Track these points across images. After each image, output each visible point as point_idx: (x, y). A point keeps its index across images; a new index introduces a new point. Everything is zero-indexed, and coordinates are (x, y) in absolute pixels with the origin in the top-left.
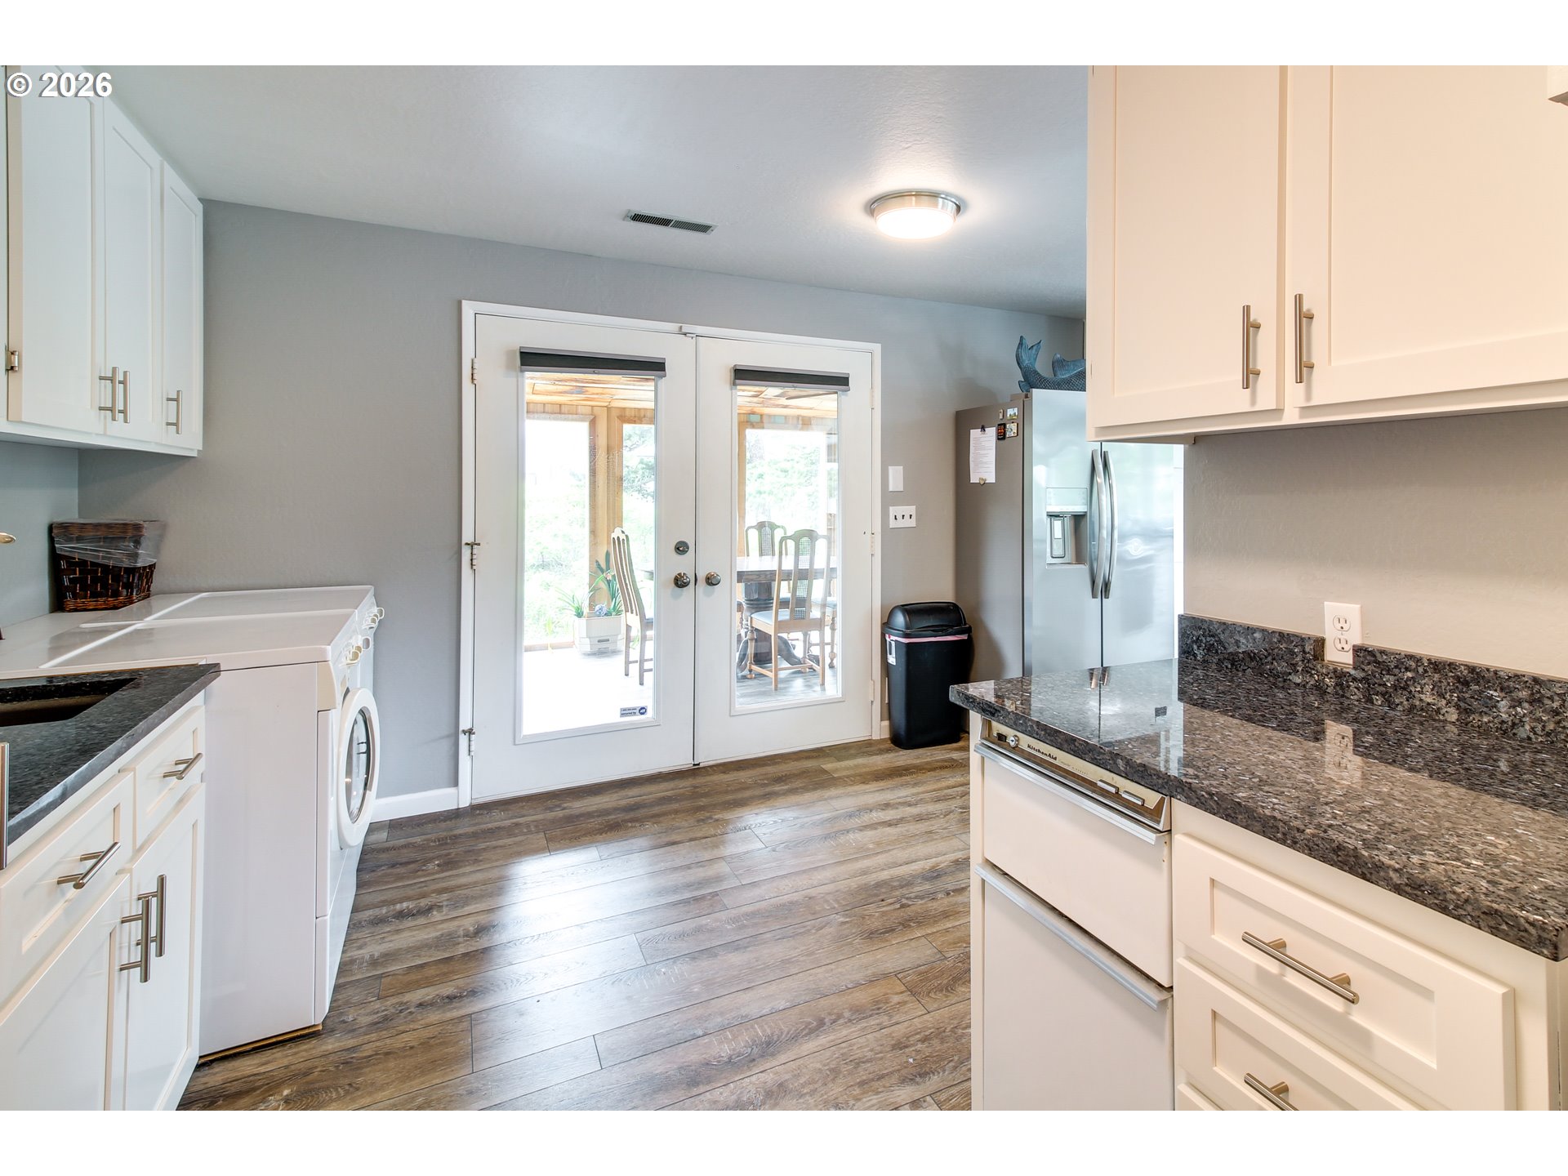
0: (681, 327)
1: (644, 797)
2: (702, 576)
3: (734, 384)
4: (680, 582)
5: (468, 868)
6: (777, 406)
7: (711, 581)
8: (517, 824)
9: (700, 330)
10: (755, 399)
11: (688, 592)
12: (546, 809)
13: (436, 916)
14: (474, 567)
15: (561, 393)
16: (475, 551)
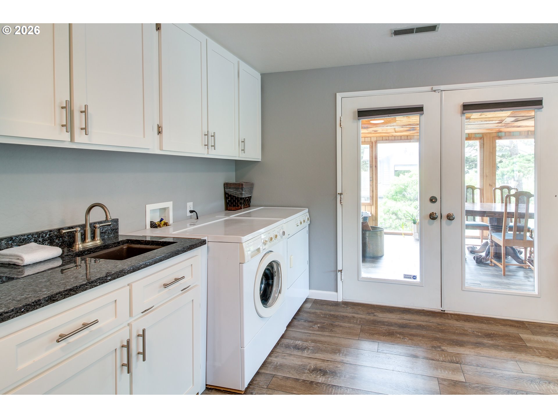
0: (432, 88)
1: (411, 322)
2: (445, 214)
3: (463, 113)
4: (432, 217)
5: (327, 333)
6: (514, 127)
7: (450, 218)
8: (354, 317)
9: (442, 87)
10: (500, 125)
11: (437, 222)
12: (367, 313)
13: (306, 354)
14: (342, 204)
15: (406, 131)
16: (342, 197)
